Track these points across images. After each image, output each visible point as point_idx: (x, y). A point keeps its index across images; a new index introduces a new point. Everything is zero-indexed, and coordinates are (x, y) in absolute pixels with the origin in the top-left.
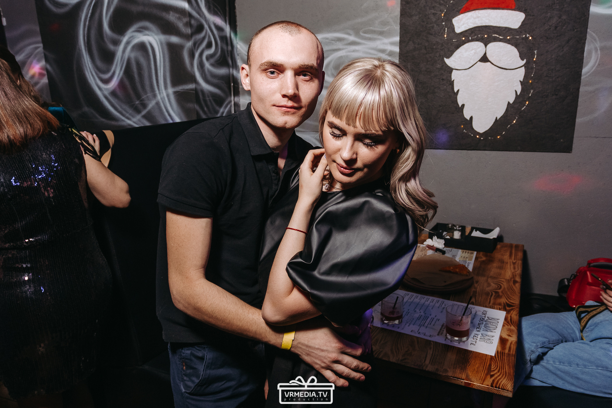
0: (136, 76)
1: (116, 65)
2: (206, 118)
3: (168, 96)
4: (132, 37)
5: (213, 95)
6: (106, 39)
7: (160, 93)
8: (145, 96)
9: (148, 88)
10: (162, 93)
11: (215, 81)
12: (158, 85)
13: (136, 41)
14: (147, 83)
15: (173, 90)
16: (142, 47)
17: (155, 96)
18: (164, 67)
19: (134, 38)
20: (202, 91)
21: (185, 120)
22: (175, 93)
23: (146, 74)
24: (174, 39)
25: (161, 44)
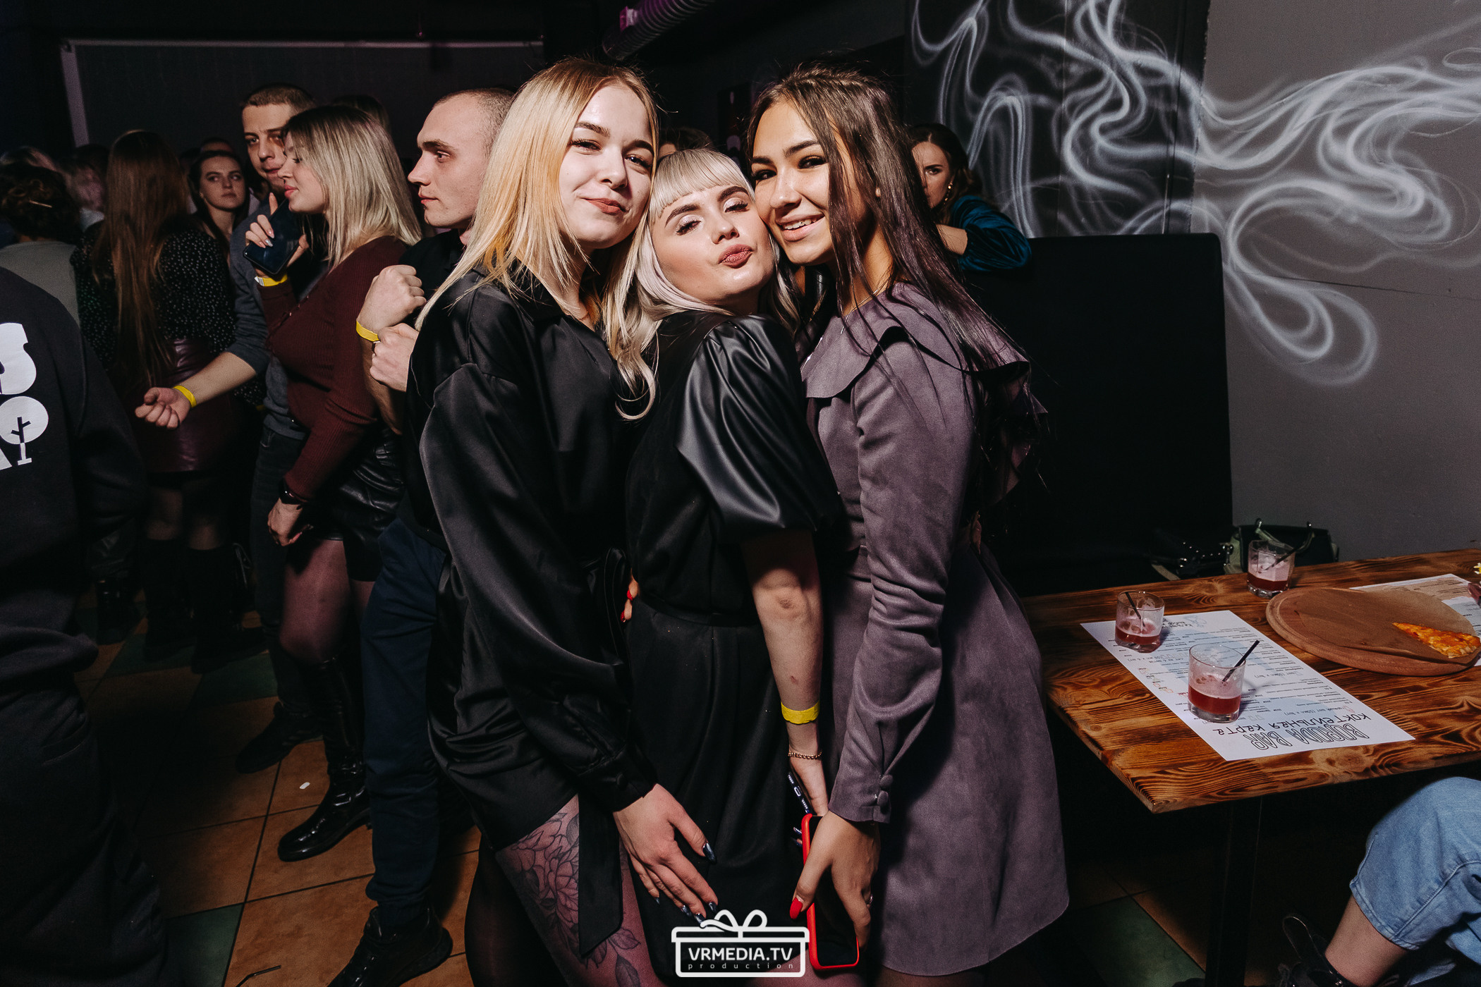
0: (992, 162)
1: (973, 144)
2: (1080, 235)
3: (1024, 195)
4: (995, 99)
5: (1107, 195)
6: (966, 104)
7: (1016, 192)
8: (998, 194)
9: (1003, 182)
10: (1019, 190)
11: (1121, 170)
12: (1015, 178)
13: (998, 105)
14: (1003, 172)
15: (1033, 186)
16: (1004, 115)
17: (1009, 194)
18: (1026, 146)
19: (997, 100)
20: (1080, 190)
21: (1040, 236)
22: (1034, 190)
23: (1003, 160)
24: (1043, 100)
25: (1026, 108)
